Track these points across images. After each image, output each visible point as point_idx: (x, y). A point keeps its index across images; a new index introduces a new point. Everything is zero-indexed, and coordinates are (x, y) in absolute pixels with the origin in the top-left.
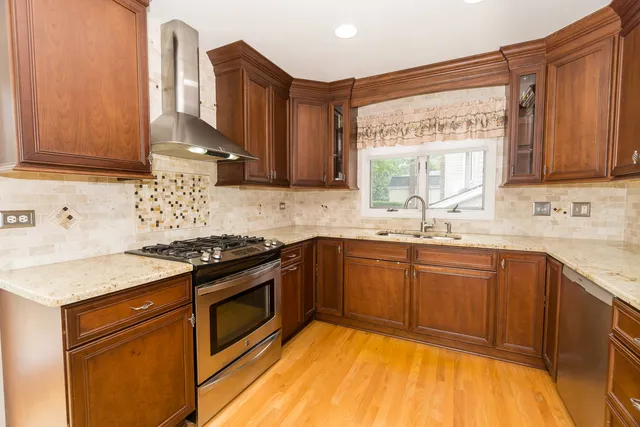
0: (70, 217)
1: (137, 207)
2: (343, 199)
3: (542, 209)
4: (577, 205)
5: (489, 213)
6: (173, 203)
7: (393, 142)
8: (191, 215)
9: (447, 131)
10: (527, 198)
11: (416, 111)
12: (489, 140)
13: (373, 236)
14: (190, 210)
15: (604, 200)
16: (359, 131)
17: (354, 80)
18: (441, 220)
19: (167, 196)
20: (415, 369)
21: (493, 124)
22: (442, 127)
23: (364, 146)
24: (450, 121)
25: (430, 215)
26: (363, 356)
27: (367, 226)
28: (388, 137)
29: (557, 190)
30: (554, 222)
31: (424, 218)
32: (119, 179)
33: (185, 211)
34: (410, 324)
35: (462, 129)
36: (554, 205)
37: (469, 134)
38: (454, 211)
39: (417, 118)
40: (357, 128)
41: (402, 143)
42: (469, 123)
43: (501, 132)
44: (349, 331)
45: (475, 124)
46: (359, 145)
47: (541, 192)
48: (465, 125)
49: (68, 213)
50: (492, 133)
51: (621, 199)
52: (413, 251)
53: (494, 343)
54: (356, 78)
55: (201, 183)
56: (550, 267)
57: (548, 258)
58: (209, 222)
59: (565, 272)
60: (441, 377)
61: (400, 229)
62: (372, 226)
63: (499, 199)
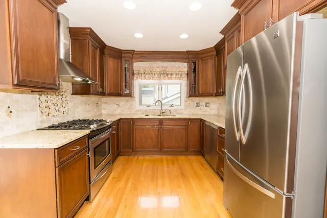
0: (11, 112)
1: (39, 106)
2: (127, 101)
3: (198, 105)
4: (207, 103)
5: (183, 107)
6: (55, 104)
7: (149, 78)
8: (62, 110)
9: (169, 76)
10: (194, 101)
11: (158, 67)
12: (182, 81)
13: (144, 116)
14: (62, 107)
15: (212, 102)
16: (135, 72)
17: (134, 51)
18: (167, 109)
19: (52, 100)
20: (165, 163)
21: (184, 76)
22: (167, 74)
23: (137, 79)
24: (170, 73)
25: (164, 107)
26: (145, 164)
27: (139, 113)
28: (147, 76)
29: (202, 99)
30: (201, 109)
31: (162, 109)
32: (32, 91)
33: (60, 108)
34: (161, 149)
35: (174, 76)
36: (201, 103)
37: (176, 78)
38: (172, 106)
39: (158, 70)
40: (133, 71)
41: (153, 79)
42: (176, 74)
43: (186, 78)
44: (136, 157)
45: (178, 75)
46: (135, 78)
47: (197, 99)
48: (175, 75)
49: (10, 109)
50: (184, 79)
51: (216, 101)
52: (161, 121)
53: (187, 150)
54: (135, 50)
55: (66, 93)
56: (202, 122)
57: (201, 120)
58: (69, 113)
59: (206, 123)
60: (173, 164)
61: (152, 113)
62: (141, 113)
63: (186, 101)
